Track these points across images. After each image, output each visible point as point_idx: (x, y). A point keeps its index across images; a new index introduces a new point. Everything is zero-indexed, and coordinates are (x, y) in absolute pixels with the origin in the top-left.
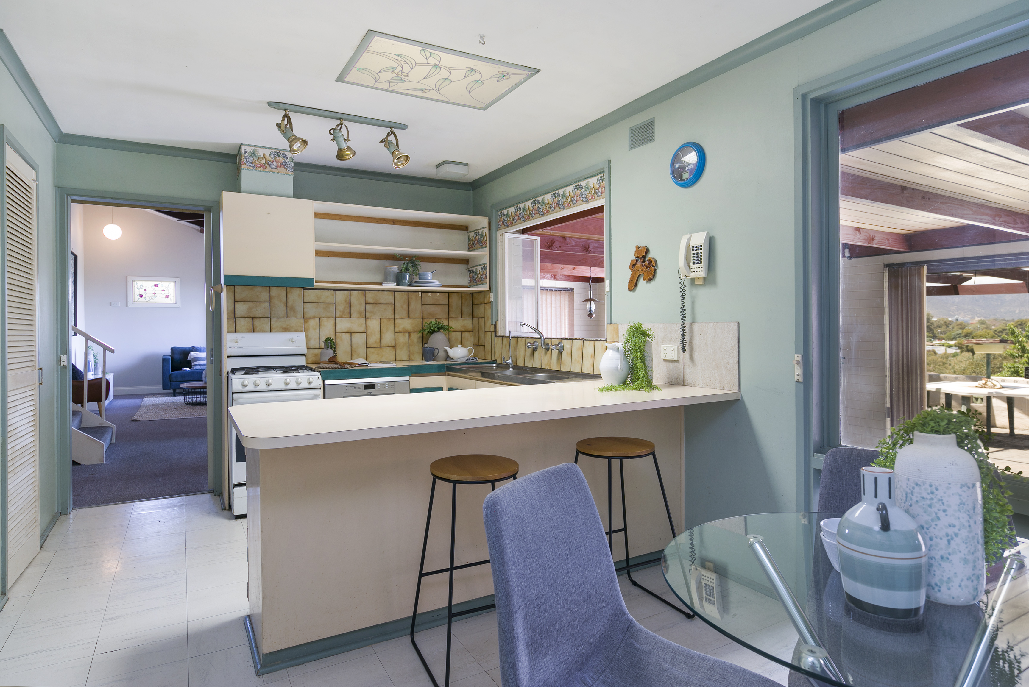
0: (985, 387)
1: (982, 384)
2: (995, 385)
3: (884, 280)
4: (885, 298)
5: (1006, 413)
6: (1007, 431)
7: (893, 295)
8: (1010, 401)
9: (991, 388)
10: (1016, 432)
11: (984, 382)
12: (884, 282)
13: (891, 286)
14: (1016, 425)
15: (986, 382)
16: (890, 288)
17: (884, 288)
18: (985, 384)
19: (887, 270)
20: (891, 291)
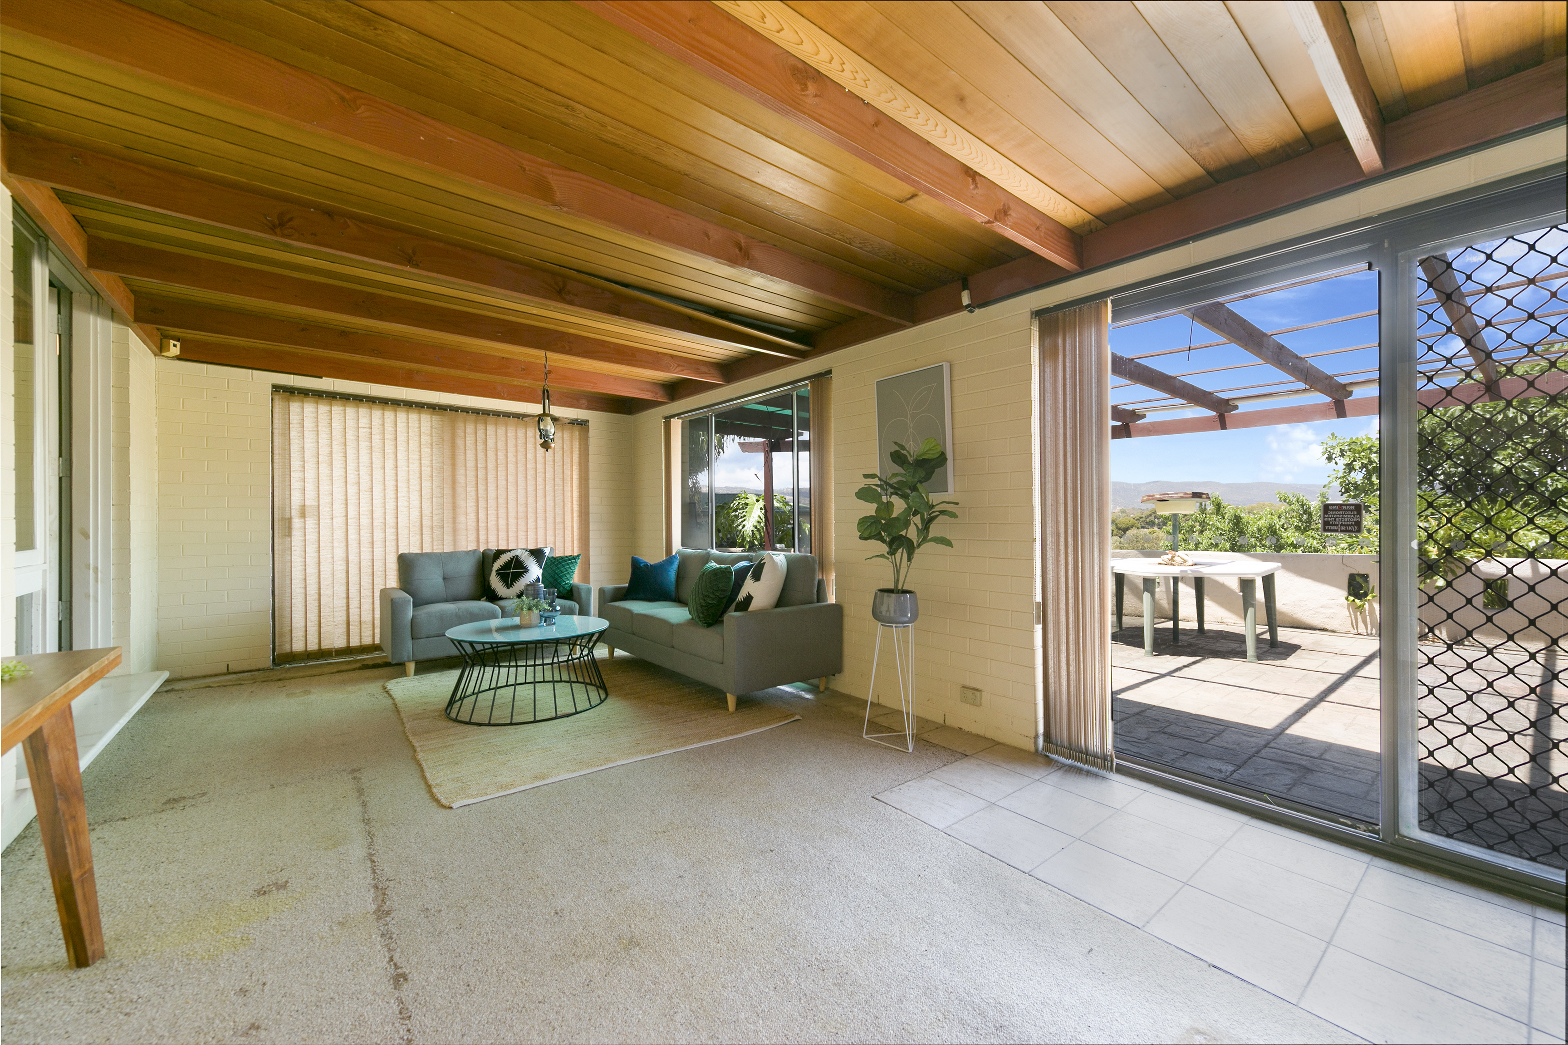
0: (1172, 564)
1: (1167, 560)
2: (1185, 561)
3: (1032, 345)
4: (1032, 382)
5: (1194, 601)
6: (1195, 625)
7: (1048, 370)
8: (1199, 584)
9: (1181, 564)
10: (1207, 627)
11: (1170, 556)
12: (1032, 348)
13: (1043, 352)
14: (1207, 617)
15: (1173, 557)
16: (1042, 357)
17: (1032, 360)
18: (1172, 559)
19: (1036, 323)
20: (1044, 363)
